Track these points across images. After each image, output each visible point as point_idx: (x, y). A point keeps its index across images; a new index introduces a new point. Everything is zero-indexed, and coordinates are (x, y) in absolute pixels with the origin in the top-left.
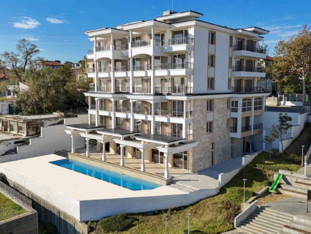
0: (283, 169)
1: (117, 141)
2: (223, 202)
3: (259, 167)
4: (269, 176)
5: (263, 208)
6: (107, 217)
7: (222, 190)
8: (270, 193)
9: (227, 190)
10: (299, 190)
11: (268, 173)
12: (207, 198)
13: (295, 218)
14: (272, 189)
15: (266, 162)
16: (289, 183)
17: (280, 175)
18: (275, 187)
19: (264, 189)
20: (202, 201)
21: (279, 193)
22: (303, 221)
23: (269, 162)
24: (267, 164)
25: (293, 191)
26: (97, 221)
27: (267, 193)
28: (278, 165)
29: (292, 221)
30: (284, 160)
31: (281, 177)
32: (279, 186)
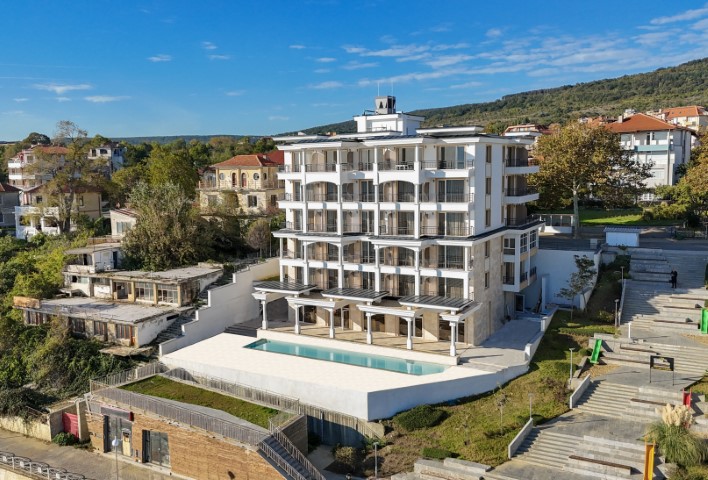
0: (598, 332)
1: (362, 308)
2: (542, 380)
3: (563, 331)
4: (582, 342)
5: (597, 383)
6: (400, 413)
7: (533, 366)
8: (592, 364)
9: (539, 364)
10: (628, 358)
11: (578, 339)
12: (517, 377)
13: (641, 390)
14: (593, 359)
15: (569, 324)
16: (609, 350)
17: (597, 341)
18: (597, 356)
19: (584, 359)
20: (512, 383)
21: (602, 363)
22: (650, 391)
23: (573, 324)
24: (571, 327)
25: (620, 360)
26: (391, 419)
27: (588, 364)
28: (586, 328)
29: (638, 394)
30: (591, 320)
31: (600, 343)
32: (601, 355)
